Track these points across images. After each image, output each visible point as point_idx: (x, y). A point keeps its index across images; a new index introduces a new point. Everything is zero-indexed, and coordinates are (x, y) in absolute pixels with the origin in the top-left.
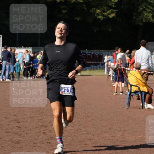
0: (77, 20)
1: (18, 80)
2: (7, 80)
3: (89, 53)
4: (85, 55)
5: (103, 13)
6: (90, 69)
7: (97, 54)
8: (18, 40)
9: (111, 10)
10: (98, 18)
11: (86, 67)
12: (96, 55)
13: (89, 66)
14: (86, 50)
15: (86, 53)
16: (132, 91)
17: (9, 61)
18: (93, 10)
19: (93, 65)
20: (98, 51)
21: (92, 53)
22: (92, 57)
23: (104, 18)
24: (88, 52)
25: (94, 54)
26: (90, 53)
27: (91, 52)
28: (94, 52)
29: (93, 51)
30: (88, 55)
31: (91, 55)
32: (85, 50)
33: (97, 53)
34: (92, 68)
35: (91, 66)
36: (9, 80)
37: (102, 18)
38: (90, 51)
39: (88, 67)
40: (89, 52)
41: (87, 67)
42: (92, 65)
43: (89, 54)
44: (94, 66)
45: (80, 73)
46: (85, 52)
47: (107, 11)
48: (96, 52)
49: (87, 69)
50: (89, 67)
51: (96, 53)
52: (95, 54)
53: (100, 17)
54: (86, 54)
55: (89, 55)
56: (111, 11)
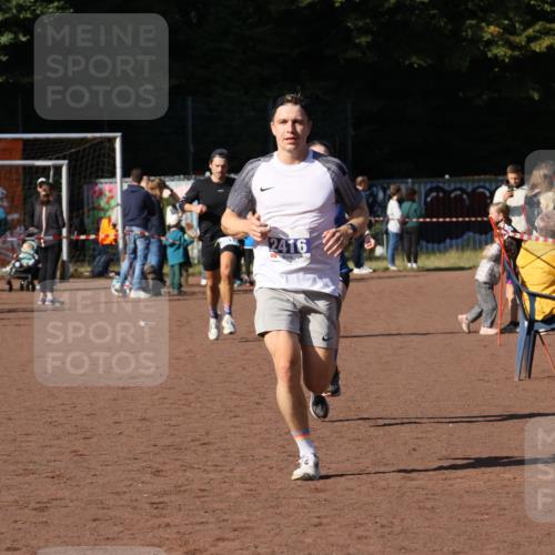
0: (411, 64)
1: (176, 292)
2: (134, 294)
3: (455, 189)
4: (441, 195)
5: (507, 36)
6: (463, 248)
7: (488, 190)
8: (191, 148)
9: (541, 23)
10: (490, 55)
11: (448, 241)
12: (483, 193)
13: (457, 238)
14: (447, 176)
15: (446, 187)
16: (539, 317)
17: (145, 226)
18: (471, 26)
19: (475, 233)
20: (490, 181)
21: (470, 189)
22: (467, 202)
23: (517, 53)
24: (452, 187)
25: (474, 190)
26: (460, 189)
27: (464, 186)
28: (476, 185)
29: (473, 181)
30: (453, 195)
31: (465, 196)
32: (443, 176)
33: (488, 185)
34: (468, 245)
35: (465, 237)
36: (142, 295)
37: (509, 53)
38: (461, 182)
39: (454, 241)
40: (458, 185)
41: (451, 239)
42: (471, 234)
43: (459, 193)
44: (477, 236)
45: (416, 262)
46: (441, 185)
47: (525, 30)
48: (482, 184)
49: (451, 246)
50: (460, 241)
51: (484, 187)
52: (481, 190)
53: (500, 51)
54: (447, 193)
55: (456, 197)
56: (537, 27)
